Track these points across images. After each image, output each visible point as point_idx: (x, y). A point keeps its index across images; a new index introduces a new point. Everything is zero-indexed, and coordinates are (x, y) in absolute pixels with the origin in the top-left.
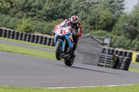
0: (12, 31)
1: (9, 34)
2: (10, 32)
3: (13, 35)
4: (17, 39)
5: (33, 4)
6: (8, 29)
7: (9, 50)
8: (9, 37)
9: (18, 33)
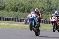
0: (45, 20)
1: (44, 22)
2: (44, 21)
3: (46, 22)
4: (48, 23)
5: (53, 8)
6: (44, 20)
7: (45, 28)
8: (44, 23)
9: (48, 21)
